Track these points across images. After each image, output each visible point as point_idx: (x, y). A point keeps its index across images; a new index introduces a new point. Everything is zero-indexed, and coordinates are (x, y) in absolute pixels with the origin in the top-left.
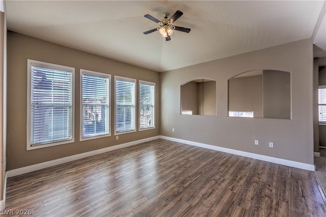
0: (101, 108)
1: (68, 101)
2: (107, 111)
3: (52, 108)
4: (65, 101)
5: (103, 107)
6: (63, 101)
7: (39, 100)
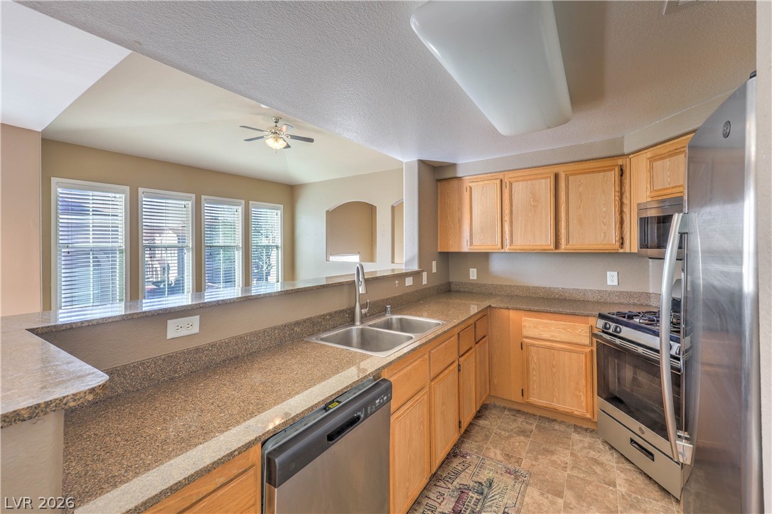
0: (176, 252)
1: (117, 242)
2: (189, 258)
3: (91, 253)
4: (112, 242)
5: (181, 249)
6: (109, 242)
7: (70, 241)
